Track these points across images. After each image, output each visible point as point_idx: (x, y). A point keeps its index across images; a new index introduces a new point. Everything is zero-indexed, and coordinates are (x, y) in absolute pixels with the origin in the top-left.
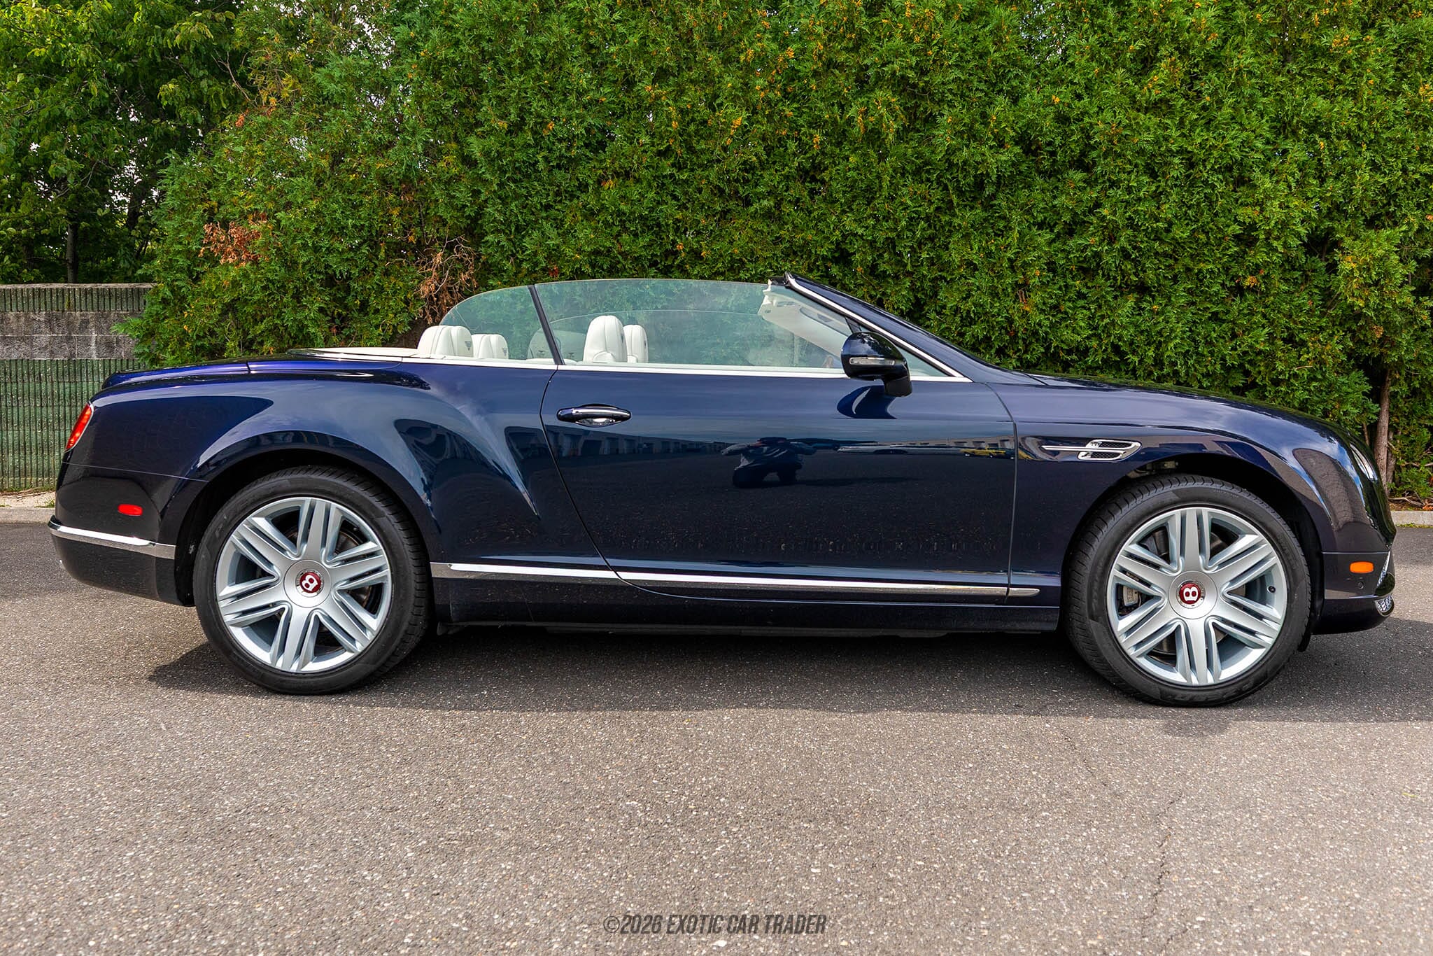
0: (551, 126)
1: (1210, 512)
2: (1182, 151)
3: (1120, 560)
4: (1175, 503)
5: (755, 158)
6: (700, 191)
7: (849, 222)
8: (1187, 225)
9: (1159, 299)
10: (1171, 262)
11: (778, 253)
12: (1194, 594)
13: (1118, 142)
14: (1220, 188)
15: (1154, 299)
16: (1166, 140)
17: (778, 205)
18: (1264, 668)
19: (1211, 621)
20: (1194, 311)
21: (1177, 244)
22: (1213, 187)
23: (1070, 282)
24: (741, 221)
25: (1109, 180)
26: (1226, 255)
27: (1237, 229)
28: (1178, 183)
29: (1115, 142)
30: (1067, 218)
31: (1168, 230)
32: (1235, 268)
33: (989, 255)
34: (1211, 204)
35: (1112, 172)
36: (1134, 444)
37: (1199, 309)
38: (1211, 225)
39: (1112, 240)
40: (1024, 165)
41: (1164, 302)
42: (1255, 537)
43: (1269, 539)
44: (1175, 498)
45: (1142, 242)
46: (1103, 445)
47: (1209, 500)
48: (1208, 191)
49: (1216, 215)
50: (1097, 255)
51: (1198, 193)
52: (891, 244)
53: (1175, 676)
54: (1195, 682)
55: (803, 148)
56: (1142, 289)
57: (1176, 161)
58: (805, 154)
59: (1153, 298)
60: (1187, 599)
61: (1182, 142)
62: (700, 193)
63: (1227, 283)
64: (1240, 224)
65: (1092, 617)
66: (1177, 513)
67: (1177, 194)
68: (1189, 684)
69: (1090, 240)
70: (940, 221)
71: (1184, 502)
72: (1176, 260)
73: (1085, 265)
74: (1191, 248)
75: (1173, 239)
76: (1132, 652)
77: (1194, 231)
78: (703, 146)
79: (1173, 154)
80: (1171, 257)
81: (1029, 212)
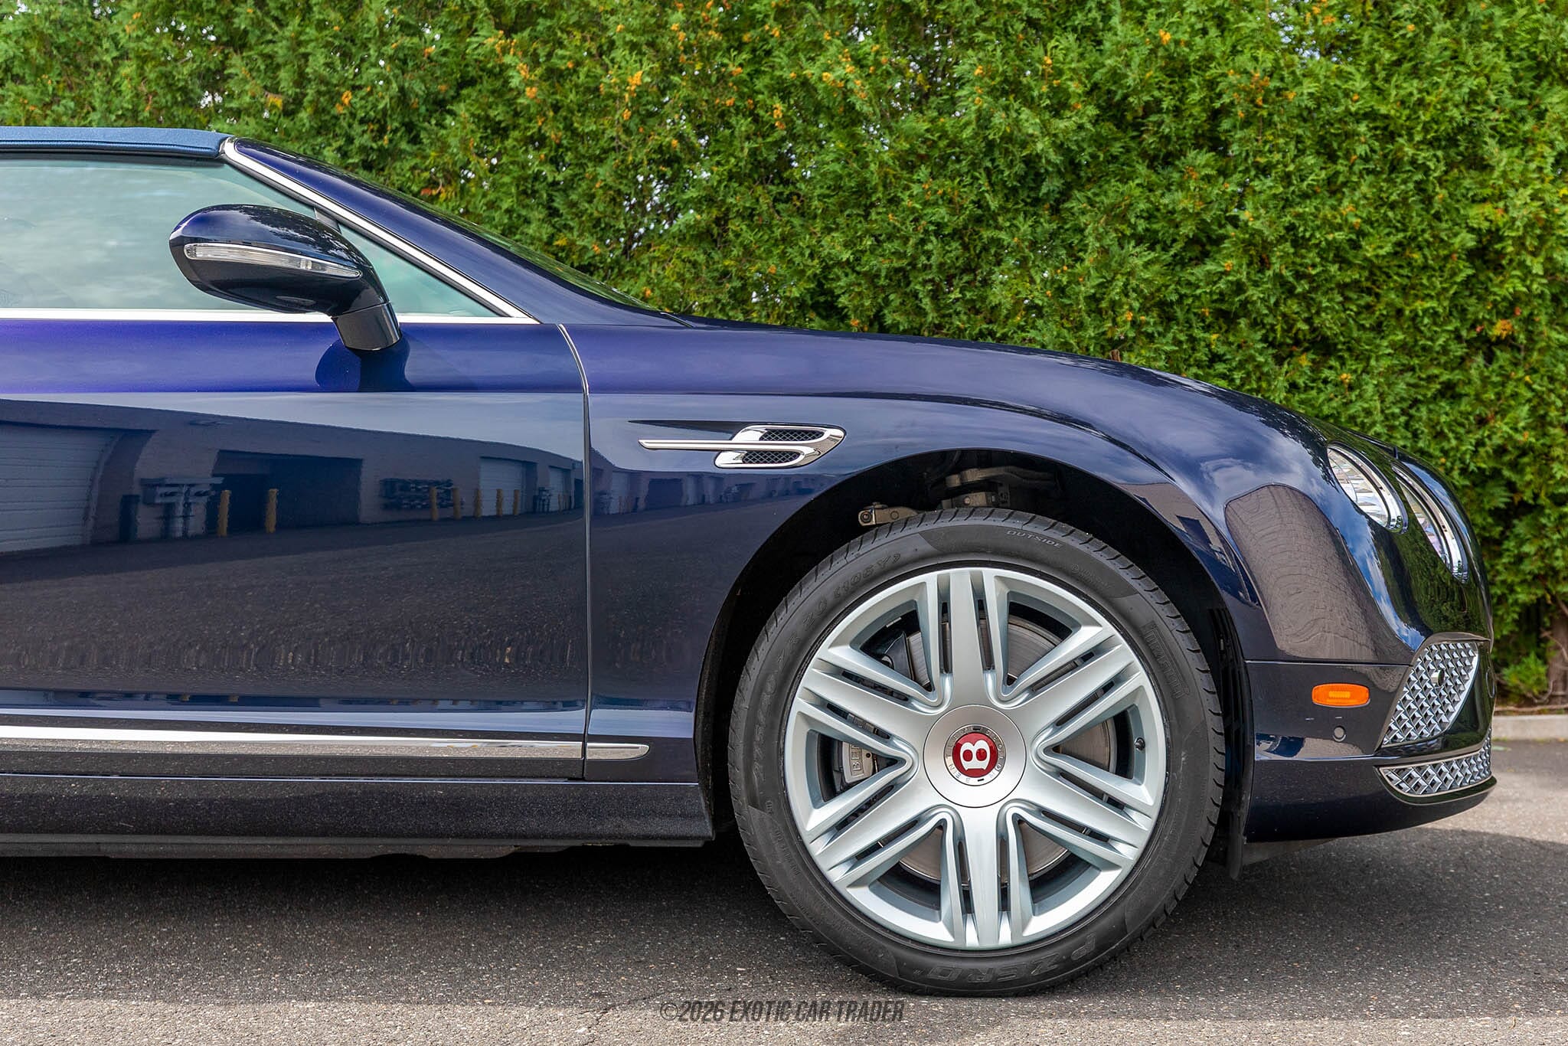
0: (347, 97)
1: (999, 578)
2: (1371, 115)
3: (814, 680)
4: (924, 558)
5: (675, 142)
6: (591, 198)
7: (835, 246)
8: (1388, 234)
9: (1351, 364)
10: (1369, 299)
11: (724, 298)
12: (981, 755)
13: (1265, 101)
14: (1438, 169)
15: (1343, 364)
16: (1347, 95)
17: (722, 221)
18: (1118, 911)
19: (1012, 810)
20: (1412, 381)
21: (1372, 268)
22: (1427, 171)
23: (1198, 333)
24: (664, 247)
25: (1256, 165)
26: (1455, 283)
27: (1470, 241)
28: (1371, 166)
29: (1259, 100)
30: (1188, 229)
31: (1355, 245)
32: (1472, 305)
33: (1061, 291)
34: (1428, 201)
35: (1259, 152)
36: (828, 432)
37: (1420, 379)
38: (1427, 236)
39: (1264, 264)
40: (1118, 145)
41: (1360, 367)
42: (1097, 629)
43: (1125, 636)
44: (925, 547)
45: (1314, 266)
46: (769, 435)
47: (996, 552)
48: (1419, 177)
49: (1437, 217)
50: (1239, 288)
51: (1405, 182)
52: (901, 277)
53: (933, 930)
54: (972, 940)
55: (761, 126)
56: (1324, 347)
57: (1362, 128)
58: (764, 137)
59: (1342, 361)
60: (967, 765)
61: (1371, 102)
62: (590, 202)
63: (1464, 333)
64: (1471, 230)
65: (754, 802)
66: (931, 579)
67: (1371, 185)
68: (958, 945)
69: (1228, 263)
70: (981, 238)
71: (944, 555)
72: (1377, 296)
73: (1224, 307)
74: (1398, 274)
75: (1366, 259)
76: (837, 875)
77: (1399, 244)
78: (594, 127)
79: (1358, 118)
80: (1369, 292)
81: (1123, 218)
